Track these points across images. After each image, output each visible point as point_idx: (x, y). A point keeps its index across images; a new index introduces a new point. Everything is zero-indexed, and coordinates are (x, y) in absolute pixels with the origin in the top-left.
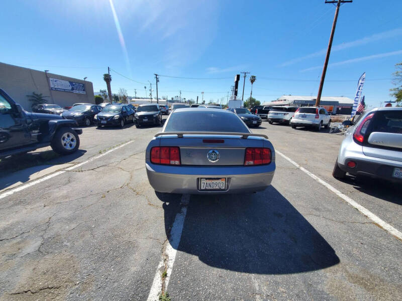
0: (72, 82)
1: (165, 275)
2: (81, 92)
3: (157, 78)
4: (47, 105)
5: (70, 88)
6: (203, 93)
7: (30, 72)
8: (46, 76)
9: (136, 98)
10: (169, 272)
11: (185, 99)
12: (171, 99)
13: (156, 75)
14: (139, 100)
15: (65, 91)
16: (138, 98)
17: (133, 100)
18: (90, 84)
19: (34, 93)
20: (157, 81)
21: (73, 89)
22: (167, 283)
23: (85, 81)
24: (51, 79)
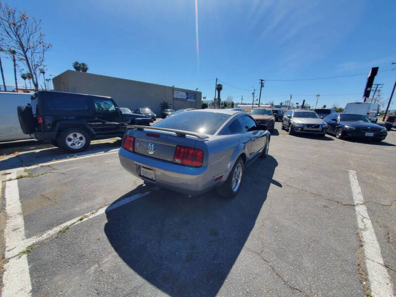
0: (188, 93)
1: (81, 220)
2: (192, 100)
3: (262, 83)
4: (169, 110)
5: (185, 98)
6: (318, 95)
7: (165, 87)
8: (173, 89)
9: (242, 104)
10: (85, 219)
11: (297, 104)
12: (279, 104)
13: (262, 80)
14: (246, 106)
15: (182, 99)
16: (245, 104)
17: (239, 106)
18: (200, 93)
19: (164, 102)
20: (262, 86)
21: (187, 98)
22: (77, 223)
23: (197, 92)
24: (175, 92)
